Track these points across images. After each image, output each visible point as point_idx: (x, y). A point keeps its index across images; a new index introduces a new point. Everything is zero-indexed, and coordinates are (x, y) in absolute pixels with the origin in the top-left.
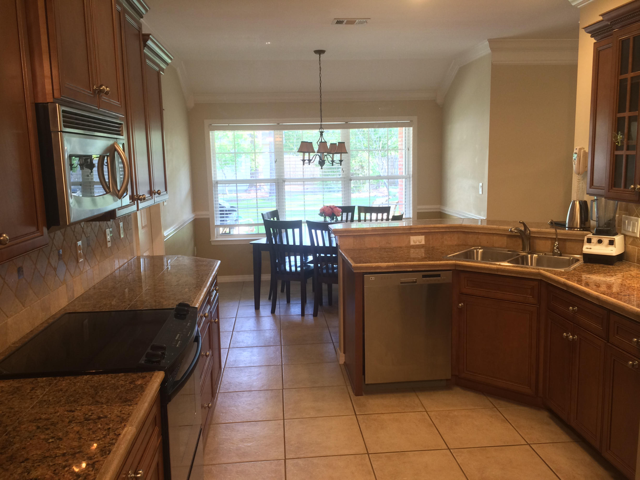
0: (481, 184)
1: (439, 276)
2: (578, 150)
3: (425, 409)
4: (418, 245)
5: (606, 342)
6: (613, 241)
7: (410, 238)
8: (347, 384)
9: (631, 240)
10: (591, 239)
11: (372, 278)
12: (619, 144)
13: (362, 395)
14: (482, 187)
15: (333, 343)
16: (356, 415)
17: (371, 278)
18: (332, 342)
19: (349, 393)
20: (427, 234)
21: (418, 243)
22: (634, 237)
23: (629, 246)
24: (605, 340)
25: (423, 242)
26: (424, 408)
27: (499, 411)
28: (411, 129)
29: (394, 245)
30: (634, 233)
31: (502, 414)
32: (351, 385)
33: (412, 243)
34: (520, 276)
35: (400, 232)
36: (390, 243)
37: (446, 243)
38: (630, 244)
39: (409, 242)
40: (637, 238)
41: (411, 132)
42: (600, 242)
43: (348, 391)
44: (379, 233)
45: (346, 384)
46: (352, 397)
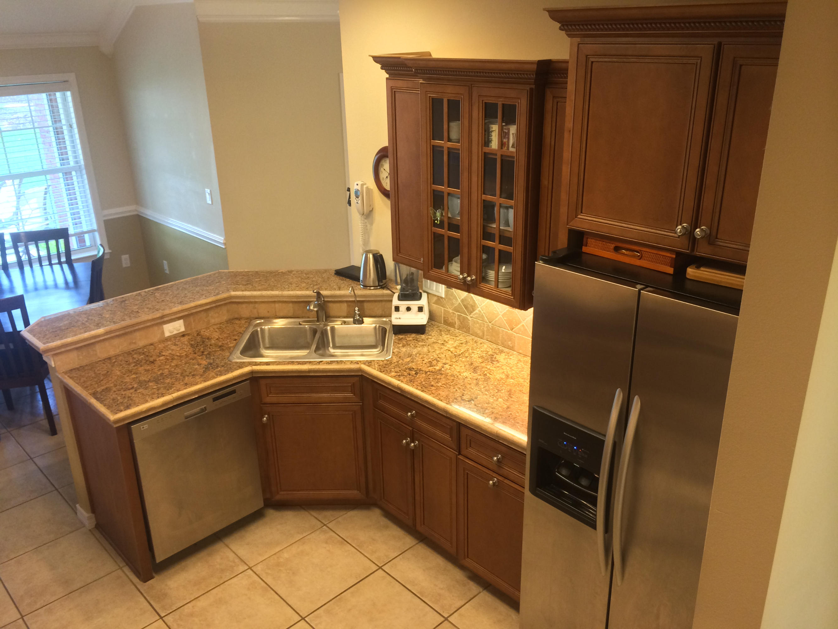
0: (208, 191)
1: (234, 392)
2: (359, 185)
3: (247, 565)
4: (176, 334)
5: (457, 453)
6: (422, 307)
7: (163, 328)
8: (121, 566)
9: (435, 298)
10: (399, 307)
11: (144, 426)
12: (438, 222)
13: (152, 578)
14: (211, 194)
15: (57, 489)
16: (161, 618)
17: (142, 427)
18: (54, 489)
19: (131, 581)
20: (186, 316)
21: (175, 332)
22: (438, 296)
23: (433, 305)
24: (456, 451)
25: (183, 329)
26: (245, 563)
27: (334, 532)
28: (69, 93)
29: (141, 343)
30: (439, 292)
31: (336, 533)
32: (127, 564)
33: (167, 334)
34: (338, 374)
35: (148, 324)
36: (135, 343)
37: (213, 321)
38: (434, 303)
39: (163, 333)
40: (442, 298)
41: (70, 99)
42: (409, 309)
43: (129, 578)
44: (117, 333)
45: (119, 566)
46: (139, 587)
